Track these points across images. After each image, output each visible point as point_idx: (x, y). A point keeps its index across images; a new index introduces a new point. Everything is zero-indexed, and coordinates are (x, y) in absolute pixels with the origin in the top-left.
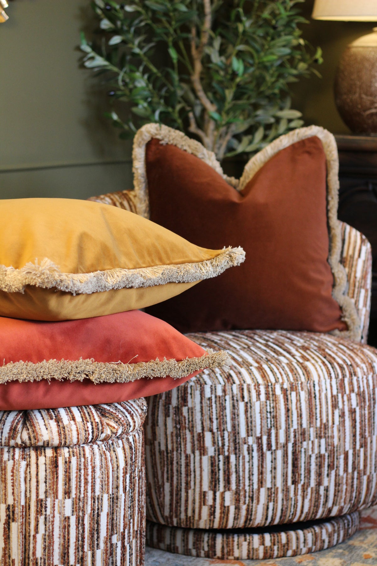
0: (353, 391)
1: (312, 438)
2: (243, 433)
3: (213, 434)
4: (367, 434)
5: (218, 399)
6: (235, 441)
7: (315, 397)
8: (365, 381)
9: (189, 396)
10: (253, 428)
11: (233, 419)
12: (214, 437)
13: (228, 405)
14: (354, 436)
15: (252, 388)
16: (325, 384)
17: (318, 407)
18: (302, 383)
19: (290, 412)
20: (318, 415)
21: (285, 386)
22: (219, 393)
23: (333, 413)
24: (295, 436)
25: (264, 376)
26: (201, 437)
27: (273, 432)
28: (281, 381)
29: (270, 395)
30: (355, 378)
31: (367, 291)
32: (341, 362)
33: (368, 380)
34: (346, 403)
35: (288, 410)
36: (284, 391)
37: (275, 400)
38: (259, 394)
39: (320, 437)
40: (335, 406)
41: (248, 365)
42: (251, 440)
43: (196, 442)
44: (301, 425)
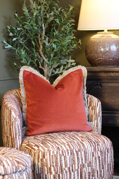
0: (99, 150)
1: (86, 167)
2: (64, 167)
3: (54, 167)
4: (104, 164)
5: (55, 155)
6: (61, 169)
7: (87, 153)
8: (102, 147)
9: (45, 155)
10: (67, 165)
11: (60, 162)
12: (54, 168)
13: (59, 157)
14: (100, 165)
15: (66, 151)
16: (90, 149)
17: (88, 156)
18: (82, 149)
19: (79, 159)
20: (88, 159)
21: (77, 150)
22: (55, 153)
23: (93, 158)
24: (81, 166)
25: (70, 147)
26: (50, 169)
27: (74, 165)
28: (75, 148)
29: (72, 153)
30: (99, 146)
31: (100, 117)
32: (94, 141)
33: (103, 147)
34: (97, 155)
35: (78, 158)
36: (77, 152)
37: (74, 155)
38: (68, 153)
39: (89, 166)
40: (93, 156)
41: (64, 144)
42: (66, 169)
43: (48, 170)
44: (83, 163)
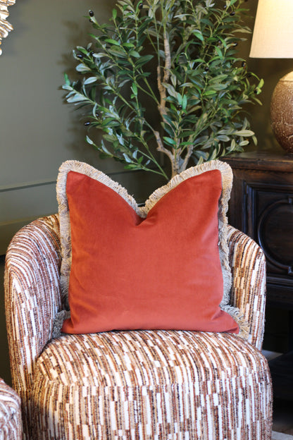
0: (215, 392)
1: (176, 431)
2: (114, 427)
3: (89, 426)
4: (230, 427)
5: (92, 398)
6: (107, 433)
7: (178, 397)
8: (228, 383)
9: (70, 394)
10: (122, 423)
11: (105, 415)
12: (89, 429)
13: (101, 403)
14: (217, 429)
15: (122, 390)
16: (188, 386)
17: (181, 405)
18: (166, 386)
19: (155, 410)
20: (182, 412)
21: (151, 389)
22: (94, 393)
23: (196, 410)
24: (161, 430)
25: (133, 380)
26: (80, 429)
27: (140, 426)
28: (147, 384)
29: (137, 395)
30: (217, 381)
31: (260, 297)
32: (207, 365)
33: (231, 382)
34: (208, 402)
35: (153, 408)
36: (150, 393)
37: (141, 400)
38: (127, 395)
39: (184, 430)
40: (197, 404)
42: (121, 433)
43: (76, 433)
44: (166, 421)
